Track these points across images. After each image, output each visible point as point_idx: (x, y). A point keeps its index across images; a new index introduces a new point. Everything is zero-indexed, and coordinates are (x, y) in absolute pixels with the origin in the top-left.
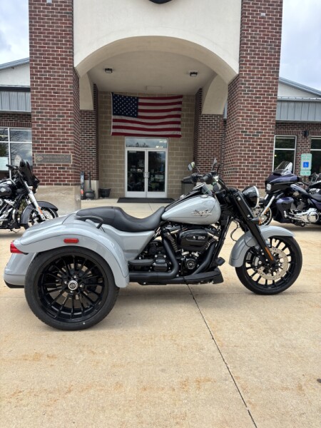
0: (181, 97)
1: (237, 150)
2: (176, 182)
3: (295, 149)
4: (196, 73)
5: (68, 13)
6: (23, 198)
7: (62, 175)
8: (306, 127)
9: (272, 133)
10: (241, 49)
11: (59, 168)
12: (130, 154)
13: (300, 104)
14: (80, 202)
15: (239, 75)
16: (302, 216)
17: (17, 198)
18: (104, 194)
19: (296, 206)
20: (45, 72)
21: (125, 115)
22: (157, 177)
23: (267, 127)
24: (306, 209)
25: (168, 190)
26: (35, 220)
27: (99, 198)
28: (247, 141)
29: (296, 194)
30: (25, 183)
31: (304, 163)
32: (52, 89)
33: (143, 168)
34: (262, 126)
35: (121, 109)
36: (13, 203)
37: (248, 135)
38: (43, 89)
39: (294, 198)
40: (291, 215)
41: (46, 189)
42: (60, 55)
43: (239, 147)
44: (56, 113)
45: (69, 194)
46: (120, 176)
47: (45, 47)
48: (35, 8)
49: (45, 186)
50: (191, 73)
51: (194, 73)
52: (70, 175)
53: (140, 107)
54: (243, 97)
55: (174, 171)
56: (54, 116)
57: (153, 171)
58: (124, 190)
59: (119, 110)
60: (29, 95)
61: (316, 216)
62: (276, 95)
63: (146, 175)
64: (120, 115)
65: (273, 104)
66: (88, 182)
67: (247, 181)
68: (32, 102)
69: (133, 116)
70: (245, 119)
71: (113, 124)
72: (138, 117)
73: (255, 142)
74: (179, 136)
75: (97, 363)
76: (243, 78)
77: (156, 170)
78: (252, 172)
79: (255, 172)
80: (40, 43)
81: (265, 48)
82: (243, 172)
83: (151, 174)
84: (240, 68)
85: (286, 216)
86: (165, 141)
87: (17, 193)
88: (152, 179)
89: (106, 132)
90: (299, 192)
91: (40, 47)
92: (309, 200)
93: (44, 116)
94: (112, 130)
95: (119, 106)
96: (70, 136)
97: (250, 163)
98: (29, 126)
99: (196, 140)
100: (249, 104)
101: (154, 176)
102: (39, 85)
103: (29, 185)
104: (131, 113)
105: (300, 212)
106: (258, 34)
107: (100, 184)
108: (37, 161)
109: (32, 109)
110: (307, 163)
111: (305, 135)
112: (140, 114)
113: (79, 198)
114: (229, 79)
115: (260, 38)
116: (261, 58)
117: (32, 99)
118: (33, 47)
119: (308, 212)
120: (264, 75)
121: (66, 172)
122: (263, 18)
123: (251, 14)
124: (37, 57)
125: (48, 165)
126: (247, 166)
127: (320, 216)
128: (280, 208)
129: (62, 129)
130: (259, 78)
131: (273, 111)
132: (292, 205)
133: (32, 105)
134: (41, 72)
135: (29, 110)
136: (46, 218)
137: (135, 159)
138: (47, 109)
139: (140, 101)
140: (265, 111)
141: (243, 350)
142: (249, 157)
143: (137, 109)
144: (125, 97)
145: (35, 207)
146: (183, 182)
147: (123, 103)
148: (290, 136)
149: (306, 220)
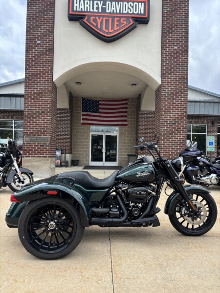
0: (127, 100)
1: (162, 134)
2: (125, 155)
3: (206, 134)
4: (136, 85)
5: (50, 49)
6: (10, 165)
7: (42, 150)
8: (213, 119)
9: (186, 122)
10: (162, 69)
11: (40, 146)
12: (93, 137)
13: (208, 104)
14: (55, 169)
15: (161, 85)
16: (205, 179)
17: (6, 165)
18: (75, 163)
19: (202, 172)
20: (34, 84)
21: (90, 112)
22: (111, 152)
23: (182, 118)
24: (209, 174)
25: (119, 160)
26: (16, 181)
27: (71, 166)
28: (168, 128)
29: (201, 164)
30: (12, 155)
31: (210, 142)
32: (38, 95)
33: (102, 146)
34: (178, 118)
35: (87, 108)
36: (2, 169)
37: (169, 124)
38: (32, 95)
39: (200, 166)
40: (198, 179)
41: (31, 160)
42: (44, 74)
43: (162, 132)
44: (40, 110)
45: (46, 163)
46: (86, 151)
47: (35, 70)
48: (30, 46)
49: (30, 158)
50: (132, 85)
51: (134, 84)
52: (48, 150)
53: (100, 106)
54: (164, 99)
55: (123, 148)
56: (38, 112)
57: (108, 148)
58: (88, 161)
59: (86, 109)
60: (23, 99)
61: (217, 180)
62: (187, 97)
63: (104, 151)
64: (87, 111)
65: (185, 104)
66: (63, 155)
67: (169, 155)
68: (25, 103)
69: (96, 112)
70: (166, 113)
71: (82, 117)
72: (99, 112)
73: (174, 128)
74: (126, 125)
75: (16, 289)
76: (164, 86)
77: (110, 147)
78: (173, 149)
79: (175, 149)
80: (32, 67)
81: (178, 68)
82: (166, 149)
83: (107, 150)
84: (162, 80)
85: (194, 179)
86: (117, 128)
87: (5, 162)
88: (108, 153)
89: (77, 123)
90: (204, 162)
91: (32, 69)
92: (211, 168)
93: (32, 112)
94: (82, 121)
95: (86, 106)
96: (48, 125)
97: (170, 142)
98: (22, 118)
99: (137, 128)
100: (168, 103)
101: (109, 151)
102: (30, 93)
103: (14, 157)
104: (94, 110)
105: (204, 176)
106: (173, 60)
107: (72, 157)
108: (26, 141)
109: (25, 107)
110: (212, 143)
111: (213, 124)
112: (100, 110)
113: (53, 166)
114: (155, 87)
115: (174, 62)
116: (175, 74)
117: (25, 101)
118: (27, 69)
119: (210, 176)
120: (178, 85)
121: (45, 148)
122: (176, 50)
123: (168, 48)
124: (30, 76)
125: (33, 144)
126: (168, 144)
127: (219, 180)
128: (190, 174)
129: (43, 120)
130: (175, 87)
131: (185, 108)
132: (199, 171)
133: (25, 105)
134: (32, 84)
135: (22, 109)
136: (24, 179)
137: (97, 140)
138: (34, 108)
139: (100, 102)
140: (180, 108)
141: (132, 282)
142: (170, 138)
143: (98, 107)
144: (90, 100)
145: (17, 172)
146: (129, 155)
147: (89, 104)
148: (202, 125)
149: (209, 182)
